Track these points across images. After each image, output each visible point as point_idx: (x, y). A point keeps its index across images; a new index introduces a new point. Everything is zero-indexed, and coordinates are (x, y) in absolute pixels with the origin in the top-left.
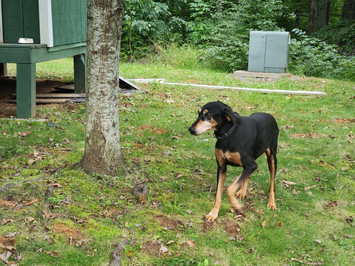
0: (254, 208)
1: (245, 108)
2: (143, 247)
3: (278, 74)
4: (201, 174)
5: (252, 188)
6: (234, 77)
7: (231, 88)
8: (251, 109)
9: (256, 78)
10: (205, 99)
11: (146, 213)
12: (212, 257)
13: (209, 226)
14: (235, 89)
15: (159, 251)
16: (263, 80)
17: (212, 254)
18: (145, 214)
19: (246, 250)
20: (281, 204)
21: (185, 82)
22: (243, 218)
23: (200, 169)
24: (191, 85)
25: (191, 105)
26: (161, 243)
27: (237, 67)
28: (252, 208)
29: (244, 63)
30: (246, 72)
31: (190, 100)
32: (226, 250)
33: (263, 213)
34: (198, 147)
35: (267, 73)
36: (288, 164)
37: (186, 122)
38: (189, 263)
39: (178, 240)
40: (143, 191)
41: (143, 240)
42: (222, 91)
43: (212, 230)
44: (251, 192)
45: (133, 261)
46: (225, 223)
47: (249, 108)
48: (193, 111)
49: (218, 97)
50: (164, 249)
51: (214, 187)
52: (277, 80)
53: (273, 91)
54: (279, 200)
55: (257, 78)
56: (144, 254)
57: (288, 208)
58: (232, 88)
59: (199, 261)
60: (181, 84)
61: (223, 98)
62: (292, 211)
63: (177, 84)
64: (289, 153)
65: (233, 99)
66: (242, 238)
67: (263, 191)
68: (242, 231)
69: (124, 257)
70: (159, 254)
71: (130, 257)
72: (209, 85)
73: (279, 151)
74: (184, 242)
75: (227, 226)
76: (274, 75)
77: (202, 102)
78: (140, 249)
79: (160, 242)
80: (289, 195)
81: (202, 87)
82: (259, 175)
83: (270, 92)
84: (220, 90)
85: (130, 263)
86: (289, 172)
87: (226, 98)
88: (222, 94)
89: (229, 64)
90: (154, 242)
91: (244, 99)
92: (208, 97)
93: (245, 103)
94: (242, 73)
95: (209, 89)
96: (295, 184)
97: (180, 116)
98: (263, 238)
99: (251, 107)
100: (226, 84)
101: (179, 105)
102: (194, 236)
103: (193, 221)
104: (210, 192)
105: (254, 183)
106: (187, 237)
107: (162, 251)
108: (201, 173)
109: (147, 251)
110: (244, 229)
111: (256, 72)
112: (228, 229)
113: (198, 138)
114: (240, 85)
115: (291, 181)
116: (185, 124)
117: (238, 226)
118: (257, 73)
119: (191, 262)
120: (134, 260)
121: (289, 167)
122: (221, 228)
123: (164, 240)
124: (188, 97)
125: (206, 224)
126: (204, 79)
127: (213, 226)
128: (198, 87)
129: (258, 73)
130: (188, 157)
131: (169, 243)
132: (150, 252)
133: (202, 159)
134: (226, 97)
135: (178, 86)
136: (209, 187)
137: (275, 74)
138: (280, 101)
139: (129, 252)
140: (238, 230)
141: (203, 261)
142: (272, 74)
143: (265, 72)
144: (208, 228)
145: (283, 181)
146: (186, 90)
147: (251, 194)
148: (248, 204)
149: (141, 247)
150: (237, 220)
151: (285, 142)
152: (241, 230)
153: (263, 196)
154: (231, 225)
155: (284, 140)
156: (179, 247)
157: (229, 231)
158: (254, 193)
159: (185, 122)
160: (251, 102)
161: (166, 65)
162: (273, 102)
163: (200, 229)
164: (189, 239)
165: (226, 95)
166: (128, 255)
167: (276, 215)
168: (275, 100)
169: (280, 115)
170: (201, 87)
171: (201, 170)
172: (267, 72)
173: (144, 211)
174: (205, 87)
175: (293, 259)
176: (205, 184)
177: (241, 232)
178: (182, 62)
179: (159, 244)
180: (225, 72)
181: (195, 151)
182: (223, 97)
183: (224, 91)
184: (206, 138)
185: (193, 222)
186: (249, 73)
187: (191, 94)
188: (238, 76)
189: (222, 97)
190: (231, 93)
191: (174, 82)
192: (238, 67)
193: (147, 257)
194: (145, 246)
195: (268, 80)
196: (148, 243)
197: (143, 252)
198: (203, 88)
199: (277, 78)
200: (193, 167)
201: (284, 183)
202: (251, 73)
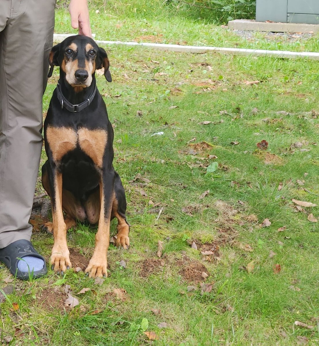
0: (235, 242)
1: (240, 84)
2: (38, 297)
3: (314, 25)
4: (144, 186)
5: (236, 211)
6: (228, 30)
7: (217, 49)
8: (252, 84)
9: (272, 33)
10: (168, 68)
11: (45, 244)
12: (155, 315)
13: (152, 266)
14: (225, 51)
15: (64, 304)
16: (285, 36)
17: (156, 311)
18: (43, 247)
19: (215, 309)
20: (285, 237)
21: (133, 40)
22: (215, 257)
23: (145, 177)
24: (144, 44)
25: (140, 78)
26: (68, 292)
27: (237, 13)
28: (233, 241)
29: (250, 5)
30: (252, 23)
31: (140, 70)
32: (181, 306)
33: (251, 250)
34: (145, 143)
35: (292, 24)
36: (306, 173)
37: (128, 105)
38: (116, 325)
39: (98, 287)
40: (41, 209)
41: (38, 286)
42: (202, 55)
43: (158, 273)
44: (232, 218)
45: (20, 320)
46: (180, 263)
47: (248, 83)
48: (143, 89)
49: (192, 66)
50: (73, 301)
51: (167, 206)
52: (311, 37)
53: (298, 54)
54: (282, 230)
55: (274, 32)
56: (39, 309)
57: (296, 244)
58: (220, 49)
59: (132, 321)
60: (125, 43)
61: (201, 67)
62: (305, 248)
63: (117, 42)
64: (309, 156)
65: (221, 69)
66: (211, 288)
67: (254, 216)
68: (211, 277)
69: (5, 313)
70: (64, 308)
71: (15, 314)
72: (178, 44)
73: (292, 152)
74: (109, 290)
75: (185, 268)
76: (307, 27)
77: (162, 73)
78: (33, 300)
79: (67, 290)
80: (301, 223)
81: (165, 47)
82: (249, 189)
83: (292, 56)
84: (198, 54)
85: (14, 323)
86: (305, 186)
87: (209, 67)
88: (202, 61)
89: (221, 7)
90: (56, 289)
91: (241, 68)
92: (174, 66)
93: (242, 75)
94: (244, 24)
95: (177, 52)
96: (314, 205)
97: (117, 97)
98: (248, 288)
99: (252, 82)
100: (210, 42)
101: (117, 78)
102: (126, 283)
103: (126, 258)
104: (160, 214)
105: (239, 202)
106: (112, 284)
107: (69, 305)
108: (146, 184)
109: (43, 304)
110: (215, 274)
111: (271, 22)
112: (186, 273)
113: (146, 130)
114: (237, 45)
115: (309, 201)
116: (126, 109)
117: (204, 268)
118: (273, 24)
119: (119, 323)
120: (22, 319)
121: (305, 178)
122: (175, 271)
123: (74, 288)
124: (137, 65)
125: (147, 264)
126: (171, 35)
127: (160, 267)
128: (158, 49)
129: (275, 23)
130: (125, 159)
131: (83, 291)
132: (49, 306)
133: (148, 164)
134: (207, 65)
135: (118, 46)
136: (158, 206)
137: (307, 25)
138: (308, 72)
139: (14, 304)
140: (205, 274)
141: (139, 322)
142: (302, 25)
143: (288, 22)
144: (151, 269)
145: (294, 200)
146: (135, 53)
147: (232, 220)
148: (227, 236)
149: (34, 297)
150: (204, 259)
151: (305, 138)
152: (209, 275)
153: (255, 225)
154: (192, 266)
155: (303, 135)
156: (99, 299)
157: (188, 277)
158: (238, 218)
159: (126, 106)
160: (253, 73)
161: (102, 10)
162: (296, 73)
163: (138, 271)
164: (117, 286)
165: (208, 62)
166: (12, 310)
167: (274, 254)
168: (299, 70)
169: (304, 95)
170: (163, 48)
171: (145, 179)
172: (292, 22)
173: (43, 242)
174: (169, 48)
175: (296, 323)
176: (151, 202)
177: (209, 278)
178: (134, 6)
179: (65, 294)
180: (211, 22)
181: (138, 150)
182: (203, 65)
183: (206, 54)
184: (160, 131)
185: (126, 261)
186: (258, 25)
187: (142, 61)
188: (237, 30)
189: (199, 65)
190: (217, 58)
191: (114, 40)
192: (239, 13)
193: (44, 313)
194: (42, 295)
195: (294, 36)
196: (46, 291)
197: (38, 306)
198: (166, 50)
199: (312, 32)
200: (133, 176)
201: (295, 204)
202: (261, 23)
